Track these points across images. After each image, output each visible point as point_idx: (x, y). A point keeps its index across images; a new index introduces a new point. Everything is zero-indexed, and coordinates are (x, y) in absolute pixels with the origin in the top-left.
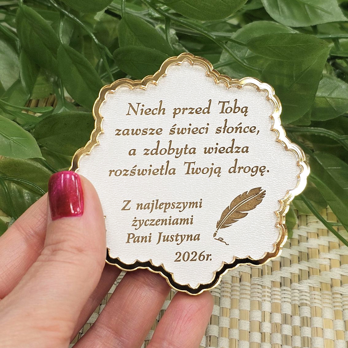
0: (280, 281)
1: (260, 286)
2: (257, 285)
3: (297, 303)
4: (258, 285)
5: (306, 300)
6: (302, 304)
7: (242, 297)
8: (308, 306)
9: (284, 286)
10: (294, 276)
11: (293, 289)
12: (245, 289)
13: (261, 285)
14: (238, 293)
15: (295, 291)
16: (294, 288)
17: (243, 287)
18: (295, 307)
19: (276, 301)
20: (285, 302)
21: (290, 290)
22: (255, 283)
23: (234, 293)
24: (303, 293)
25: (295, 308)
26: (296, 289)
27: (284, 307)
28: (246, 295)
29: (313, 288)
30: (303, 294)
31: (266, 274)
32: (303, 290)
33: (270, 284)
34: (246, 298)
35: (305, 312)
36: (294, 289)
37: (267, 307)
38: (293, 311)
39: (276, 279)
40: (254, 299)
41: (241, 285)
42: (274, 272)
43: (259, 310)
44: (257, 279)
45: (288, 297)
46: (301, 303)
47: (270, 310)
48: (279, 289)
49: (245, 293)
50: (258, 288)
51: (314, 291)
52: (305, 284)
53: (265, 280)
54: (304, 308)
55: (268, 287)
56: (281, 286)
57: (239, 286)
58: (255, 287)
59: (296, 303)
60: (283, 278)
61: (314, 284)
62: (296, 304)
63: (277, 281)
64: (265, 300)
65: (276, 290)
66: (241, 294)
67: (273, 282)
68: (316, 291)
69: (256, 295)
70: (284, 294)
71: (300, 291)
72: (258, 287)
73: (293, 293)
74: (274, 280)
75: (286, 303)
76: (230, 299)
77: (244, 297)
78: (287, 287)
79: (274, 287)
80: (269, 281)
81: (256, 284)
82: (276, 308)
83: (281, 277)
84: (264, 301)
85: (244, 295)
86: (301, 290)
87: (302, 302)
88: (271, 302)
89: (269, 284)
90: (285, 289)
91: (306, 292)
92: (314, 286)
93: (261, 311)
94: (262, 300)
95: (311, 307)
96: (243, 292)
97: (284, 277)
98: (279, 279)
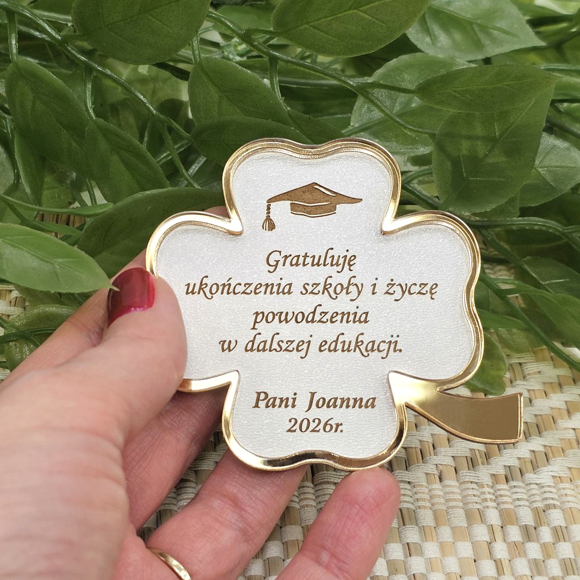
0: (505, 473)
1: (475, 485)
2: (470, 484)
3: (541, 506)
4: (471, 482)
5: (552, 499)
6: (548, 507)
7: (450, 505)
8: (558, 509)
9: (513, 480)
10: (525, 462)
11: (527, 485)
12: (453, 493)
13: (476, 483)
14: (442, 501)
15: (531, 488)
16: (530, 482)
17: (447, 489)
18: (538, 512)
19: (506, 506)
20: (520, 506)
21: (523, 485)
22: (466, 480)
23: (436, 500)
24: (544, 488)
25: (538, 514)
26: (532, 484)
27: (521, 514)
28: (456, 501)
29: (559, 478)
30: (546, 490)
31: (480, 464)
32: (544, 483)
33: (490, 480)
34: (457, 507)
35: (556, 518)
36: (530, 484)
37: (493, 517)
38: (537, 520)
39: (498, 471)
40: (470, 506)
41: (443, 487)
42: (492, 460)
43: (482, 523)
44: (468, 474)
45: (523, 497)
46: (546, 505)
47: (501, 523)
48: (506, 486)
49: (454, 499)
50: (472, 489)
51: (562, 483)
52: (546, 473)
53: (480, 473)
54: (553, 513)
55: (487, 485)
56: (507, 481)
57: (441, 488)
58: (468, 487)
59: (538, 505)
60: (508, 468)
61: (560, 471)
62: (539, 507)
63: (500, 473)
64: (487, 507)
65: (501, 487)
66: (447, 501)
67: (493, 475)
68: (565, 483)
69: (472, 501)
70: (516, 493)
71: (540, 486)
72: (472, 487)
73: (529, 490)
74: (494, 473)
75: (522, 507)
76: (431, 511)
77: (454, 505)
78: (517, 481)
79: (497, 484)
80: (486, 474)
81: (467, 482)
82: (508, 518)
83: (505, 466)
84: (486, 509)
85: (453, 503)
86: (540, 484)
87: (547, 503)
88: (499, 509)
89: (487, 480)
90: (514, 485)
91: (549, 486)
92: (560, 475)
93: (486, 524)
94: (484, 507)
95: (562, 510)
96: (450, 498)
97: (509, 466)
98: (502, 471)
